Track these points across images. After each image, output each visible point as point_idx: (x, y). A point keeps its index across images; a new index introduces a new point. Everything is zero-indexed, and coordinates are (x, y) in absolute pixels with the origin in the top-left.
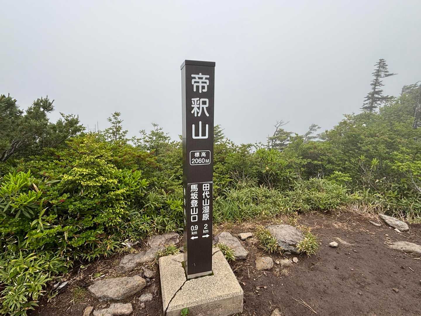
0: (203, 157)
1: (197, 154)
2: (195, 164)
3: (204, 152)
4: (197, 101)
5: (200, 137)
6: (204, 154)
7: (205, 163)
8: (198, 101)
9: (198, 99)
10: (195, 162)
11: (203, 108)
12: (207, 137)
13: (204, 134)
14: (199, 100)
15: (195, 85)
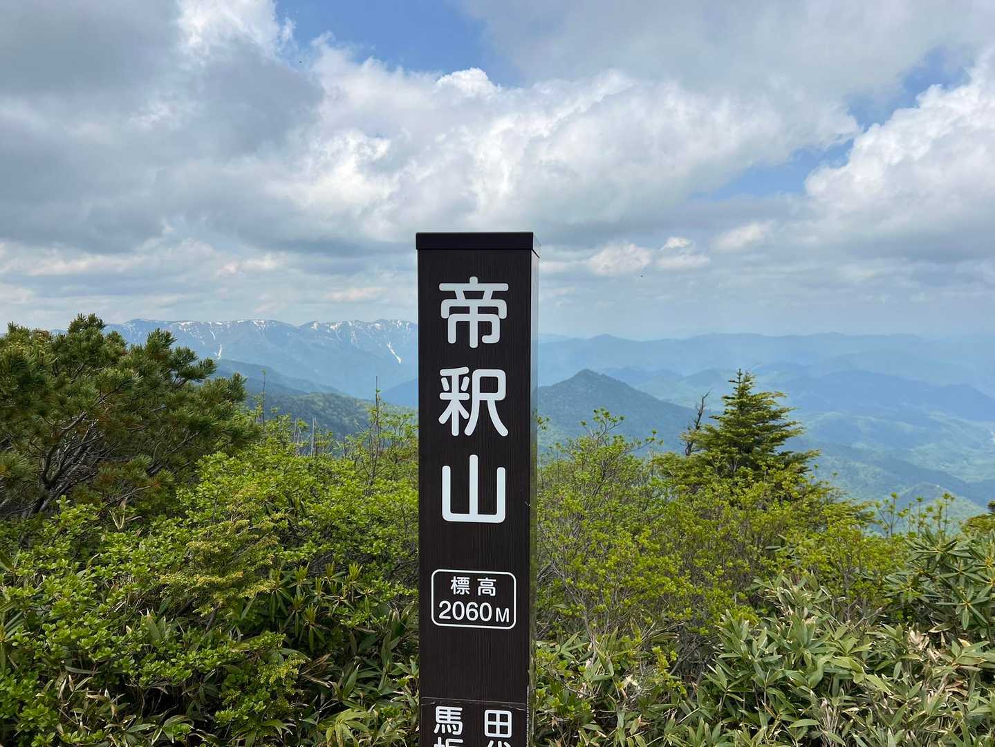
0: (486, 598)
1: (461, 585)
2: (453, 621)
3: (490, 576)
4: (461, 378)
5: (473, 516)
6: (487, 586)
7: (492, 622)
8: (466, 380)
9: (465, 370)
10: (450, 613)
11: (484, 404)
12: (499, 517)
13: (487, 506)
14: (470, 375)
15: (453, 320)
